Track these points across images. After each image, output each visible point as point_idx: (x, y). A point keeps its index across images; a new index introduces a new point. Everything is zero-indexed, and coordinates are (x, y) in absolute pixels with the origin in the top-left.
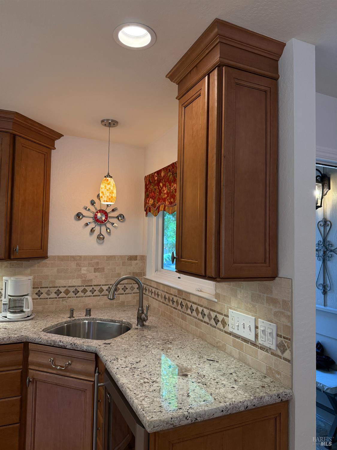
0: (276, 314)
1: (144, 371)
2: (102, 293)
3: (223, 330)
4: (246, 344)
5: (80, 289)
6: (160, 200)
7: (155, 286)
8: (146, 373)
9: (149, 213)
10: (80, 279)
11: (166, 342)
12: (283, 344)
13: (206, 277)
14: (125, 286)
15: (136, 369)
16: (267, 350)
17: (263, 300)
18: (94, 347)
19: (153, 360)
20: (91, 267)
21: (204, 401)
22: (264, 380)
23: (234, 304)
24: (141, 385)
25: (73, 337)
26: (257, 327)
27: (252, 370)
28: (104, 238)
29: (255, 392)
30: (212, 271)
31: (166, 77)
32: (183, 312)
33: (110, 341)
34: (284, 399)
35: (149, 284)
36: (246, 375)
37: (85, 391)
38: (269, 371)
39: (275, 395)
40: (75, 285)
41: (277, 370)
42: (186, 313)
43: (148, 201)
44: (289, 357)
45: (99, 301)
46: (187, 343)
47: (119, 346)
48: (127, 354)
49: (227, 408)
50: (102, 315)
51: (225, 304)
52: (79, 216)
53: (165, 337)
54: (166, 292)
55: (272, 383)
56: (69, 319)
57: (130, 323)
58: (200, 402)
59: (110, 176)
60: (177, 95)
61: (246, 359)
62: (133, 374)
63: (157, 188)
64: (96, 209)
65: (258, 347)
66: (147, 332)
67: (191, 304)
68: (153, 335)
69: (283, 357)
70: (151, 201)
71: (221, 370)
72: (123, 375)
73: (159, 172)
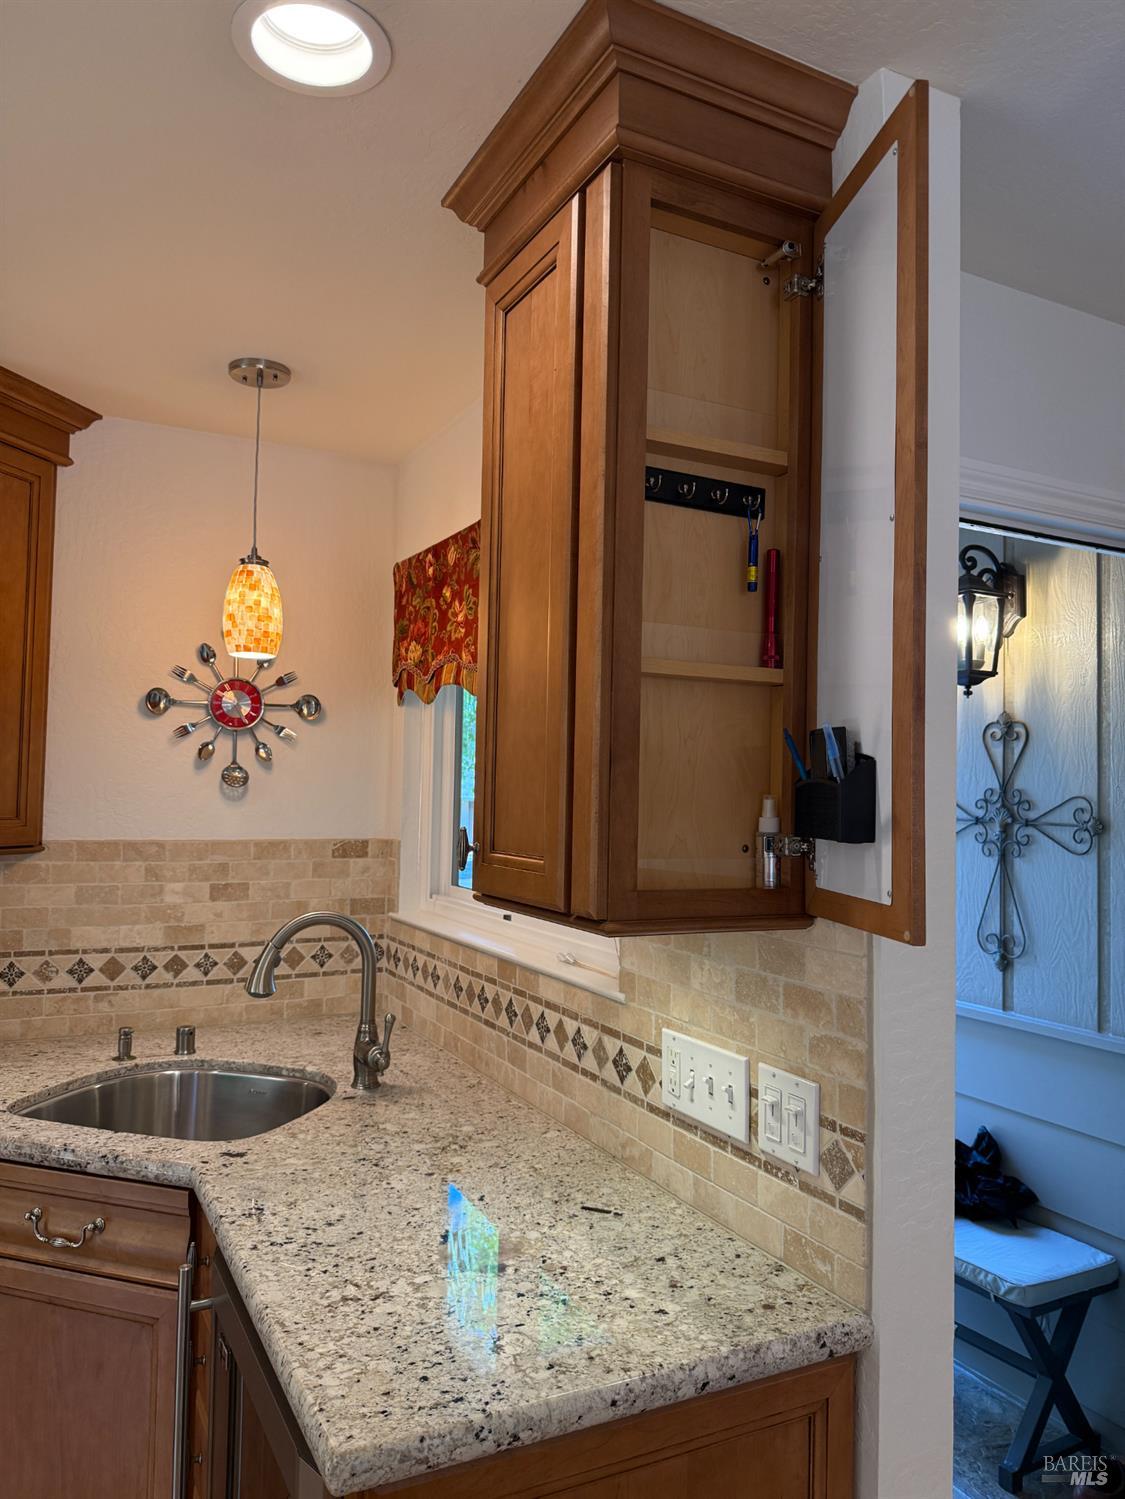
0: (817, 1047)
1: (351, 1255)
2: (238, 972)
3: (643, 1101)
4: (717, 1150)
5: (160, 959)
6: (442, 648)
7: (427, 947)
8: (355, 1263)
9: (407, 692)
10: (159, 925)
11: (446, 1143)
12: (838, 1155)
13: (572, 919)
14: (322, 948)
15: (321, 1248)
16: (787, 1173)
17: (773, 997)
18: (184, 1167)
19: (390, 1213)
20: (201, 881)
21: (551, 1367)
22: (776, 1280)
23: (679, 1010)
24: (327, 1309)
25: (116, 1132)
26: (752, 1093)
27: (738, 1243)
28: (246, 779)
29: (739, 1328)
30: (587, 899)
31: (442, 205)
32: (515, 1037)
33: (246, 1147)
34: (841, 1351)
35: (407, 940)
36: (712, 1262)
37: (152, 1326)
38: (792, 1249)
39: (808, 1338)
40: (142, 945)
41: (819, 1247)
42: (523, 1041)
43: (403, 651)
44: (859, 1202)
45: (228, 1001)
46: (521, 1148)
47: (273, 1162)
48: (298, 1191)
49: (631, 1391)
50: (235, 1051)
51: (651, 1011)
52: (154, 702)
53: (444, 1129)
54: (462, 969)
55: (801, 1290)
56: (115, 1065)
57: (330, 1078)
58: (536, 1370)
59: (260, 558)
60: (482, 268)
61: (718, 1203)
62: (308, 1270)
63: (434, 603)
64: (218, 677)
65: (757, 1164)
66: (386, 1110)
67: (541, 1008)
68: (402, 1122)
69: (841, 1201)
70: (415, 652)
71: (629, 1246)
72: (268, 1273)
73: (438, 550)
